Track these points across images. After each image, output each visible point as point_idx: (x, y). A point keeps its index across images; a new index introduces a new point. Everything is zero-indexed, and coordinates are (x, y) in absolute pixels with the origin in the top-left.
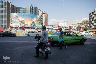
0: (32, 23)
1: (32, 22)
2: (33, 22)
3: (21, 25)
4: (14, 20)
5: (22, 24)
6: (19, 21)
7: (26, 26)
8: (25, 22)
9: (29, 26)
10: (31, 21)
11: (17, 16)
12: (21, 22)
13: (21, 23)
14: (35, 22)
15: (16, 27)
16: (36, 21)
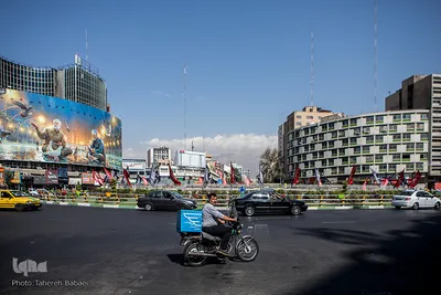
0: (93, 146)
1: (95, 142)
2: (96, 144)
3: (48, 153)
4: (11, 126)
5: (50, 147)
6: (36, 134)
7: (70, 159)
8: (65, 138)
9: (82, 157)
10: (90, 138)
11: (23, 107)
12: (46, 137)
13: (47, 143)
14: (105, 145)
15: (20, 159)
16: (107, 139)
